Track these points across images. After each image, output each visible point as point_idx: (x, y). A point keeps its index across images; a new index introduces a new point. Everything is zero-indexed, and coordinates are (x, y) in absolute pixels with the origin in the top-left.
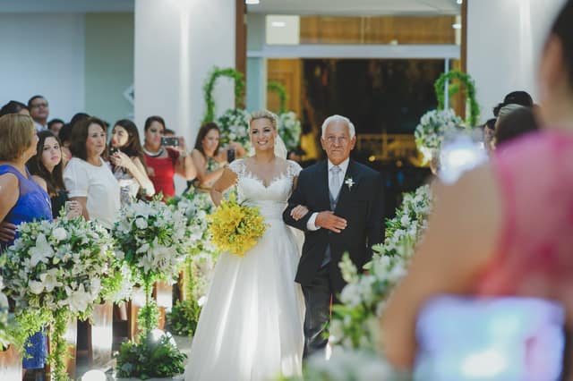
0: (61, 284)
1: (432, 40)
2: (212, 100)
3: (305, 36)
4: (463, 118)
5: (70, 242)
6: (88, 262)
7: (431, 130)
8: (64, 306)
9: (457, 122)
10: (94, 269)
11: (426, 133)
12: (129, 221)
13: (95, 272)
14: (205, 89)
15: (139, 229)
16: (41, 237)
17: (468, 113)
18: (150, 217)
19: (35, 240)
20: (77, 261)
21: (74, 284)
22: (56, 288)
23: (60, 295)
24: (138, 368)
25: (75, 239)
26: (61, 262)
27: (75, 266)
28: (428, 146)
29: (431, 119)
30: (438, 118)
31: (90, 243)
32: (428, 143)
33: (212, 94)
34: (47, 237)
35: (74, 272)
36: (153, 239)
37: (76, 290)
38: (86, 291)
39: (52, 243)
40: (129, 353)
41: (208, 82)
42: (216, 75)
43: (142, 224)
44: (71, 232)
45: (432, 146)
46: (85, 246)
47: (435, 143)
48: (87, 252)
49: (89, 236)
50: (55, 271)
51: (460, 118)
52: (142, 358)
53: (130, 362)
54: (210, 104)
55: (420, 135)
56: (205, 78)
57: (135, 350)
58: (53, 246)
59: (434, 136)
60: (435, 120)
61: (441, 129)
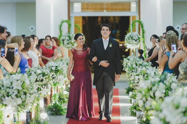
0: (39, 86)
1: (123, 10)
2: (61, 30)
3: (83, 9)
4: (140, 35)
5: (42, 74)
6: (47, 80)
7: (130, 38)
8: (40, 93)
9: (138, 36)
10: (49, 82)
11: (129, 39)
12: (49, 68)
13: (49, 83)
14: (59, 27)
15: (53, 70)
16: (33, 73)
17: (141, 33)
18: (56, 66)
19: (31, 74)
20: (44, 79)
21: (43, 86)
22: (38, 88)
23: (39, 90)
24: (53, 113)
25: (43, 73)
26: (39, 80)
27: (44, 81)
28: (130, 43)
29: (130, 35)
30: (132, 34)
31: (48, 74)
32: (129, 43)
33: (62, 28)
34: (35, 73)
35: (43, 83)
36: (57, 73)
37: (44, 88)
38: (47, 88)
39: (36, 74)
40: (49, 108)
41: (60, 24)
42: (63, 22)
43: (54, 68)
44: (42, 71)
45: (131, 43)
46: (46, 75)
47: (132, 43)
48: (47, 77)
49: (47, 72)
50: (38, 83)
51: (139, 35)
52: (54, 109)
53: (50, 111)
54: (61, 32)
55: (127, 40)
56: (59, 23)
57: (52, 107)
58: (37, 75)
59: (131, 40)
60: (131, 35)
61: (133, 38)
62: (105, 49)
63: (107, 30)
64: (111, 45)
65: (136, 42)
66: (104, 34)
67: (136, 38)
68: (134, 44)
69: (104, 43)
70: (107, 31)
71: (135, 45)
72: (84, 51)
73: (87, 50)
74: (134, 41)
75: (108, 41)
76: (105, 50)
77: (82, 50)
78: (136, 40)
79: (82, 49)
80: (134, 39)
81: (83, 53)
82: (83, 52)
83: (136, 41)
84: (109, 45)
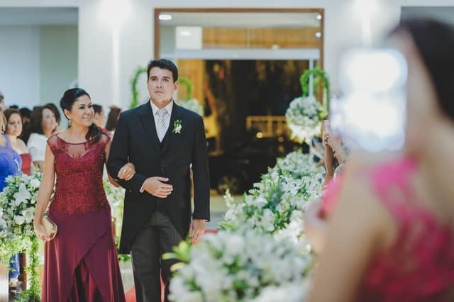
3: (206, 42)
7: (298, 112)
9: (317, 107)
11: (294, 114)
16: (22, 186)
19: (18, 188)
29: (298, 104)
30: (303, 103)
32: (296, 122)
34: (27, 186)
39: (30, 189)
41: (134, 77)
42: (139, 72)
45: (299, 124)
47: (301, 122)
50: (32, 209)
51: (319, 103)
54: (135, 94)
55: (290, 116)
58: (30, 192)
59: (301, 116)
60: (301, 105)
61: (305, 112)
62: (161, 140)
63: (165, 79)
64: (180, 127)
65: (311, 122)
66: (157, 92)
67: (312, 111)
68: (306, 124)
69: (156, 118)
70: (165, 84)
71: (307, 128)
72: (90, 145)
73: (101, 141)
74: (306, 118)
75: (170, 113)
76: (159, 141)
77: (85, 144)
78: (310, 115)
79: (85, 141)
80: (307, 115)
81: (87, 151)
82: (86, 149)
83: (311, 118)
84: (172, 126)
